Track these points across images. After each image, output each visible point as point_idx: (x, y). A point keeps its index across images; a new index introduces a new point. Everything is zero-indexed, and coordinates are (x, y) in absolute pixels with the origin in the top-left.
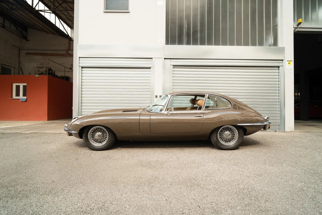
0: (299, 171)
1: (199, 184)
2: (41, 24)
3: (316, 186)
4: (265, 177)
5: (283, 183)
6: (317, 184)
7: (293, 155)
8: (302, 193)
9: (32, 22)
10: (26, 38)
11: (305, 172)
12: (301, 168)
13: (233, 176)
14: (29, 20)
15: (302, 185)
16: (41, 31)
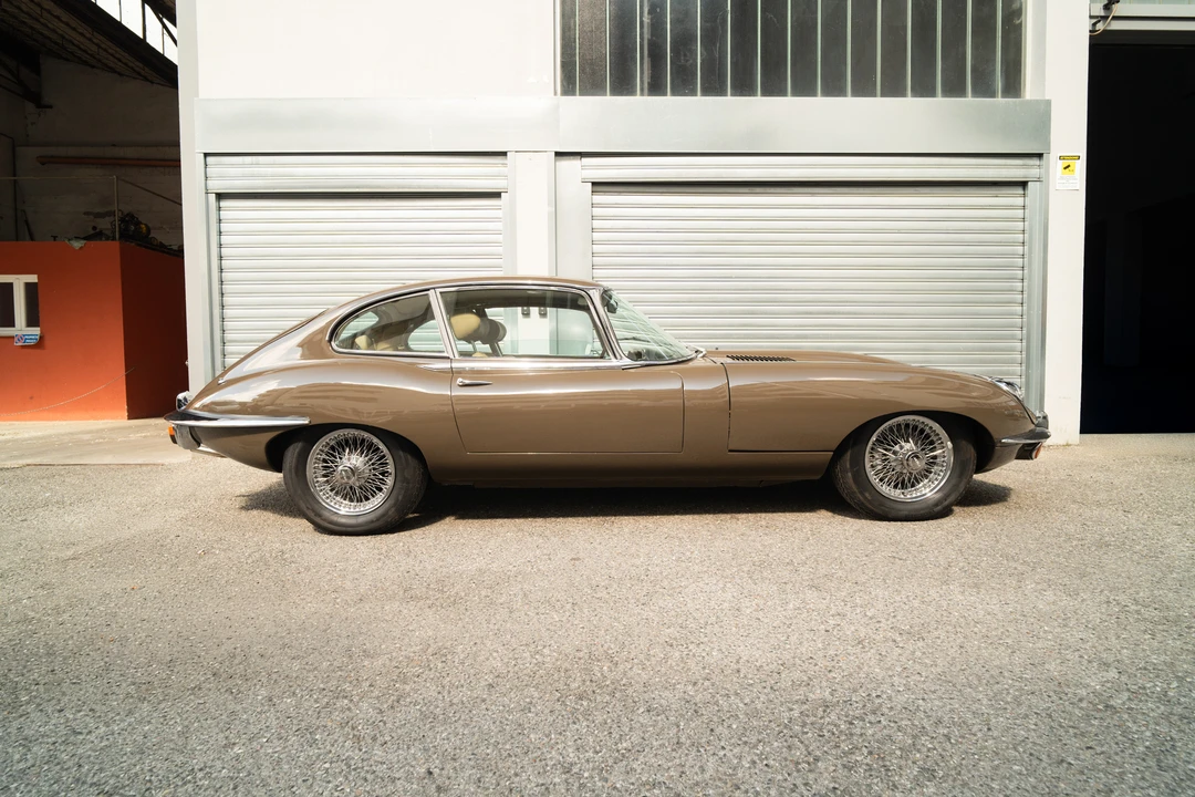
0: (1094, 609)
1: (624, 680)
2: (88, 35)
3: (1175, 684)
4: (939, 641)
5: (1017, 670)
6: (1177, 677)
7: (1069, 538)
8: (1108, 727)
9: (54, 31)
10: (36, 99)
11: (1122, 616)
12: (1103, 598)
13: (793, 639)
14: (37, 20)
15: (1108, 681)
16: (93, 67)
